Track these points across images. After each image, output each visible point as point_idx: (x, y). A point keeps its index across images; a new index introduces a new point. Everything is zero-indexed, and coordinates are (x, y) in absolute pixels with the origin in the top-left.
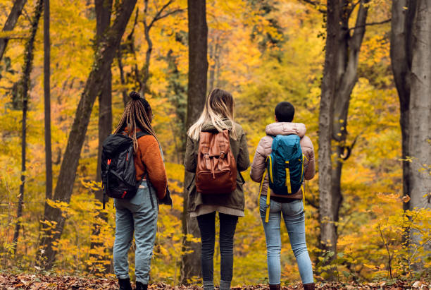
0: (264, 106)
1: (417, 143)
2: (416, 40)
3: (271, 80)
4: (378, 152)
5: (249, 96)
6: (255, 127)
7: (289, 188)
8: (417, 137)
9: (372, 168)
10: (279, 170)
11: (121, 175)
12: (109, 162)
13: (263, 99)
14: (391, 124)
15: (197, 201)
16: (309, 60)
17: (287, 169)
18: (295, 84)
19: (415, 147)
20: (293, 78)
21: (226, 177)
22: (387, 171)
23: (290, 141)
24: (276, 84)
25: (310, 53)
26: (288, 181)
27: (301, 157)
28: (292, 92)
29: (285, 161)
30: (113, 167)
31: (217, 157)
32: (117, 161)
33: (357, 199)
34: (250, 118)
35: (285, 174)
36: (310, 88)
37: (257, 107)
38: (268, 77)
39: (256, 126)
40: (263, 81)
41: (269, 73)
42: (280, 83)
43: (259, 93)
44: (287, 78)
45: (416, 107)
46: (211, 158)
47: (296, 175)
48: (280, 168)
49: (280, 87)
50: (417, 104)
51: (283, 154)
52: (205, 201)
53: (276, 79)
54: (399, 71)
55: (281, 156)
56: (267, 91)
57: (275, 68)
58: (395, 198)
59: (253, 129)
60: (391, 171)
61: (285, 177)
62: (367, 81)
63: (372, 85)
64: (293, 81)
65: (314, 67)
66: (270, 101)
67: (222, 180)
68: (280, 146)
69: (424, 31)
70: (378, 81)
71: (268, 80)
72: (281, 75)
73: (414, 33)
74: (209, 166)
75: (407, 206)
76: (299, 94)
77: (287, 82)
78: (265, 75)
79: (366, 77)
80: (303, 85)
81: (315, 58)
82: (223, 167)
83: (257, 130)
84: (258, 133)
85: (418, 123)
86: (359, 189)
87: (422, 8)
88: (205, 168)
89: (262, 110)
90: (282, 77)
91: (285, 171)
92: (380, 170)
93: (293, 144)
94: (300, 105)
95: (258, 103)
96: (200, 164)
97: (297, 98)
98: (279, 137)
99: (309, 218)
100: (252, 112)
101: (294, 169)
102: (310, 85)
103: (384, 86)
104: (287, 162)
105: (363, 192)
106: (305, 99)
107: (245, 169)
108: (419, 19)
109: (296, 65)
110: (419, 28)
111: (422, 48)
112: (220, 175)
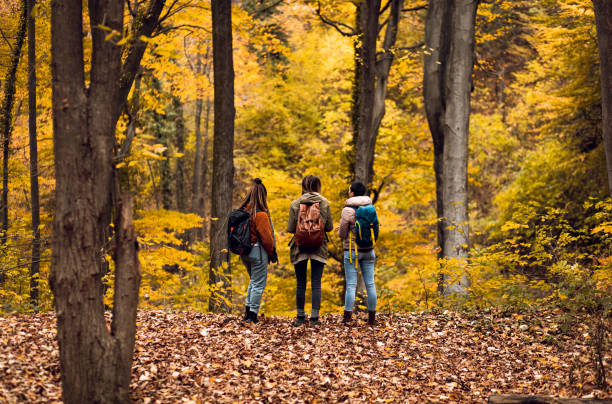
0: (266, 134)
1: (451, 194)
2: (449, 92)
3: (274, 102)
4: (410, 196)
5: (246, 122)
6: (254, 161)
8: (451, 187)
9: (400, 211)
13: (264, 126)
14: (424, 162)
15: (297, 251)
16: (321, 76)
18: (303, 107)
19: (449, 198)
20: (300, 99)
21: (317, 235)
22: (419, 215)
24: (280, 107)
25: (322, 67)
28: (299, 116)
30: (235, 232)
31: (312, 221)
33: (384, 250)
34: (248, 148)
36: (323, 112)
37: (257, 135)
38: (270, 98)
39: (256, 159)
40: (265, 103)
41: (271, 93)
42: (285, 106)
43: (259, 117)
44: (294, 98)
45: (449, 159)
46: (307, 222)
49: (286, 111)
50: (451, 155)
52: (302, 251)
53: (280, 100)
54: (433, 112)
56: (269, 115)
57: (279, 86)
58: (430, 249)
59: (251, 163)
60: (423, 214)
62: (394, 103)
63: (400, 108)
64: (301, 102)
65: (327, 85)
66: (273, 128)
67: (315, 237)
69: (458, 83)
70: (406, 102)
71: (270, 101)
72: (286, 95)
73: (448, 84)
74: (306, 227)
75: (441, 255)
76: (308, 119)
77: (293, 104)
78: (266, 95)
79: (393, 99)
80: (314, 109)
81: (329, 73)
82: (316, 228)
83: (256, 165)
84: (258, 168)
85: (452, 174)
86: (388, 238)
87: (455, 60)
88: (304, 229)
89: (262, 139)
90: (288, 97)
92: (410, 214)
94: (309, 133)
95: (258, 130)
96: (300, 226)
97: (306, 124)
99: (330, 272)
100: (250, 142)
102: (322, 107)
103: (414, 109)
105: (392, 242)
106: (318, 125)
107: (329, 230)
108: (452, 71)
109: (305, 83)
110: (452, 80)
111: (455, 100)
112: (314, 233)
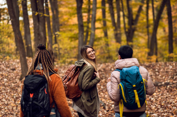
7: (139, 104)
10: (130, 92)
11: (41, 105)
12: (31, 96)
17: (135, 91)
23: (133, 71)
26: (137, 98)
27: (142, 81)
29: (132, 85)
32: (38, 95)
35: (134, 94)
47: (142, 94)
48: (130, 91)
51: (130, 80)
55: (129, 83)
61: (134, 97)
68: (127, 75)
91: (134, 92)
93: (136, 72)
98: (125, 69)
101: (140, 89)
104: (134, 86)
